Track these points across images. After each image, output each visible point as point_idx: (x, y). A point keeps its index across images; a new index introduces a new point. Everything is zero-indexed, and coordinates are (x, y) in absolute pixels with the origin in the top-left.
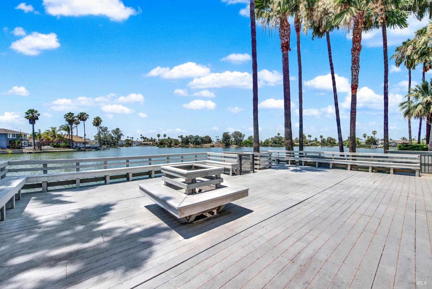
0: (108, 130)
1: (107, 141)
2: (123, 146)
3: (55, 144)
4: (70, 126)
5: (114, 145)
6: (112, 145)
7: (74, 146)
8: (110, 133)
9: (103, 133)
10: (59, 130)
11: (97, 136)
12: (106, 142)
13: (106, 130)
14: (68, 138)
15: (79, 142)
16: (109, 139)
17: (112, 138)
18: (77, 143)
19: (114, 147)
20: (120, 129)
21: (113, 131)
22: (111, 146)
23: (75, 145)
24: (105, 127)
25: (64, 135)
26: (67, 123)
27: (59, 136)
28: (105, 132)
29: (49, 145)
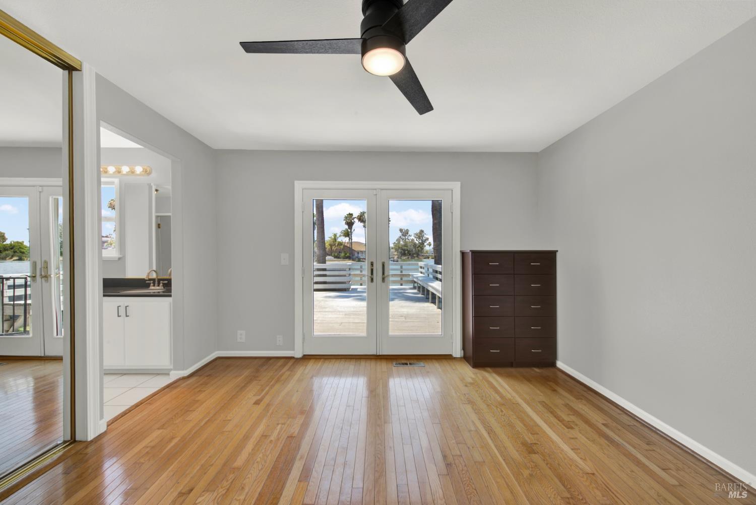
0: (410, 233)
1: (407, 250)
2: (428, 258)
3: (336, 254)
4: (349, 230)
5: (417, 257)
6: (415, 255)
7: (354, 257)
8: (412, 237)
9: (404, 237)
10: (340, 236)
11: (396, 242)
12: (406, 252)
13: (407, 233)
14: (348, 246)
15: (361, 251)
16: (411, 247)
17: (415, 245)
18: (358, 253)
19: (417, 258)
20: (425, 232)
21: (416, 234)
22: (413, 257)
23: (356, 255)
24: (406, 229)
25: (345, 242)
26: (347, 227)
27: (340, 244)
28: (407, 237)
29: (331, 255)
